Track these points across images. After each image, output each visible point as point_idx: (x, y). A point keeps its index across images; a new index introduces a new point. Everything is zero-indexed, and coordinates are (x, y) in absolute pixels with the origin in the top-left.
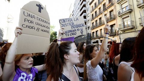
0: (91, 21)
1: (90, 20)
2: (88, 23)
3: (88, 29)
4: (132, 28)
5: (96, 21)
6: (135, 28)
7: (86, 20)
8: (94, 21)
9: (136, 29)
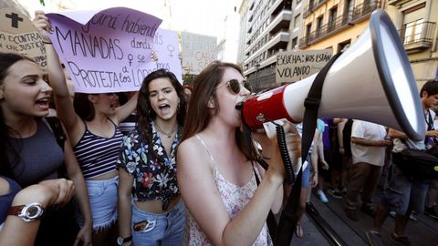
0: (306, 17)
1: (302, 15)
2: (294, 26)
3: (293, 47)
4: (422, 50)
5: (320, 19)
6: (433, 49)
7: (291, 15)
8: (313, 19)
9: (435, 51)
